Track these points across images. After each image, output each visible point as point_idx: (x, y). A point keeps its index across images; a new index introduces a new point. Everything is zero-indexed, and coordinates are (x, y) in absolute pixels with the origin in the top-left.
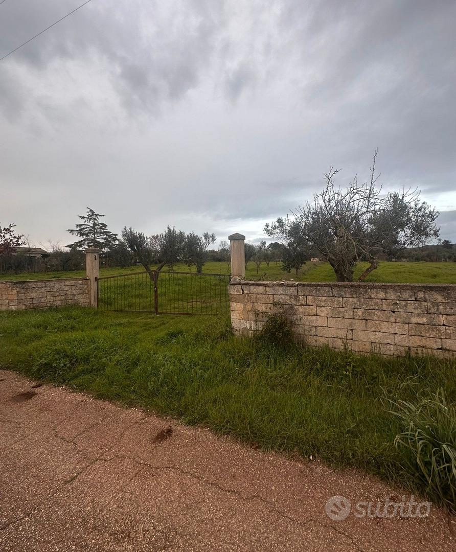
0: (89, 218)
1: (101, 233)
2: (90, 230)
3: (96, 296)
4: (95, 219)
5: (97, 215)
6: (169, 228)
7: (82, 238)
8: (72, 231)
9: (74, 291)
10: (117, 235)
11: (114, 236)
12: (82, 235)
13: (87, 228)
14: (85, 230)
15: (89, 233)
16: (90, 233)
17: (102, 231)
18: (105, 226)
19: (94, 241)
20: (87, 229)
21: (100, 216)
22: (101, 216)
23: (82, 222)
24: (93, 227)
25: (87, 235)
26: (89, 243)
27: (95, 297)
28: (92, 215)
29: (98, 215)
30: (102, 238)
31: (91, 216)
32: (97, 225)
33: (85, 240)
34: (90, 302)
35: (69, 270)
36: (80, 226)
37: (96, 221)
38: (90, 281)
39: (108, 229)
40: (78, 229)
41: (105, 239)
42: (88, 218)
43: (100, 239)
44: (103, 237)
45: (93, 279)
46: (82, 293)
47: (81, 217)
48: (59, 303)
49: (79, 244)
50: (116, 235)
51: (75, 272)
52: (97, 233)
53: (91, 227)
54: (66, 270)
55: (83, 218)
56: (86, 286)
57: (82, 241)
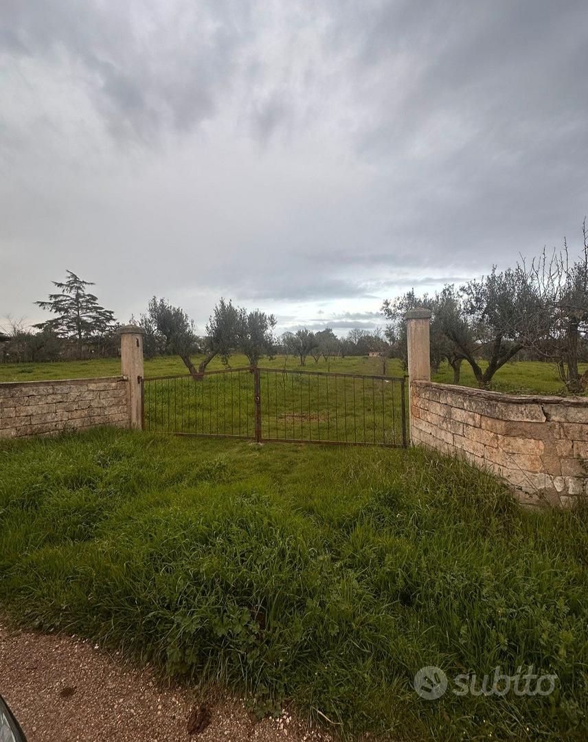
0: (70, 285)
1: (88, 308)
2: (72, 304)
3: (140, 410)
4: (79, 288)
5: (81, 282)
6: (222, 302)
7: (58, 315)
8: (42, 304)
9: (103, 402)
10: (113, 312)
11: (108, 314)
12: (59, 310)
13: (65, 301)
14: (64, 303)
15: (69, 307)
16: (71, 308)
17: (90, 306)
18: (94, 298)
19: (77, 319)
20: (67, 302)
21: (86, 283)
22: (89, 284)
23: (59, 291)
24: (77, 300)
25: (66, 311)
26: (69, 322)
27: (137, 410)
28: (75, 283)
29: (83, 282)
30: (90, 317)
31: (73, 283)
32: (82, 297)
33: (63, 318)
34: (130, 419)
35: (42, 362)
36: (56, 296)
37: (80, 291)
38: (130, 384)
39: (99, 303)
40: (52, 302)
41: (94, 318)
42: (68, 286)
43: (87, 318)
44: (91, 314)
45: (134, 380)
46: (117, 404)
47: (56, 283)
48: (77, 423)
49: (55, 323)
50: (111, 312)
51: (52, 363)
52: (82, 308)
53: (72, 299)
54: (37, 361)
55: (60, 285)
56: (123, 392)
57: (59, 319)
